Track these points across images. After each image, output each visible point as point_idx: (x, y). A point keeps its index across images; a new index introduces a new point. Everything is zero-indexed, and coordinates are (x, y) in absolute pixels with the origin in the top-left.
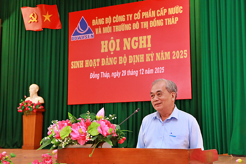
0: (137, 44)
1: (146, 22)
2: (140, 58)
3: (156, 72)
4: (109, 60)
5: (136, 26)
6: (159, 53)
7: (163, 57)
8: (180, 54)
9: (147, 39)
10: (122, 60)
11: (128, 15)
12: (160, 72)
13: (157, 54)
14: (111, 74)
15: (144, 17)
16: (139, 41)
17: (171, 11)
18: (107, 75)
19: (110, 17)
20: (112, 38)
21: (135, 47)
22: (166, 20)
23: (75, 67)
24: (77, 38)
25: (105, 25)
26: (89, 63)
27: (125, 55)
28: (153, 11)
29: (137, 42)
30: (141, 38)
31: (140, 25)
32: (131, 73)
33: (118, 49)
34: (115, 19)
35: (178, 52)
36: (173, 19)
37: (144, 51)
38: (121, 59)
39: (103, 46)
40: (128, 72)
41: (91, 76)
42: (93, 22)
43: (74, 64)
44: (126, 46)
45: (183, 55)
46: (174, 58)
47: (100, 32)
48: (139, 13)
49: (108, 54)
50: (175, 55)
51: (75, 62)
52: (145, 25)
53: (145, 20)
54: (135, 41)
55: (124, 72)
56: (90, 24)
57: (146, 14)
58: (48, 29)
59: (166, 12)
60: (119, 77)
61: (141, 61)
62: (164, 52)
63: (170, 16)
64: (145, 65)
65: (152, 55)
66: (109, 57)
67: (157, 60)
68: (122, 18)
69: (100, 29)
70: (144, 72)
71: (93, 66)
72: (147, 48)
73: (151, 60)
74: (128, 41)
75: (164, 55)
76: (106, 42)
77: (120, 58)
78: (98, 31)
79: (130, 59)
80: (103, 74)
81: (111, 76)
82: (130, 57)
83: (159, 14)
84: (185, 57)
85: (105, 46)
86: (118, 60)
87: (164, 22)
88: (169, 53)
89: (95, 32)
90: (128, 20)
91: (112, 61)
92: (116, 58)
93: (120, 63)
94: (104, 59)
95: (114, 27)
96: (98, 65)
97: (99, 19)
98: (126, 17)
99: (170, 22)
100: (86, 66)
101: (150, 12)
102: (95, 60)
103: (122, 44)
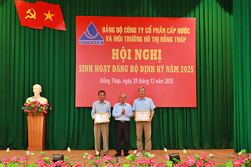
0: (148, 55)
1: (157, 37)
2: (151, 69)
3: (165, 83)
4: (120, 68)
5: (147, 39)
6: (169, 66)
7: (172, 70)
8: (188, 69)
9: (158, 53)
10: (134, 69)
11: (139, 28)
12: (170, 83)
13: (167, 66)
14: (122, 81)
15: (155, 32)
16: (150, 53)
17: (180, 31)
18: (118, 82)
19: (121, 28)
20: (123, 47)
21: (146, 59)
23: (83, 71)
24: (85, 42)
25: (117, 34)
26: (98, 68)
27: (136, 64)
28: (163, 28)
29: (148, 54)
30: (152, 51)
31: (151, 39)
32: (141, 81)
33: (129, 58)
34: (126, 30)
35: (185, 67)
36: (181, 38)
37: (155, 63)
38: (132, 68)
39: (114, 54)
40: (139, 80)
41: (101, 81)
42: (103, 29)
43: (82, 68)
44: (137, 56)
45: (190, 70)
46: (182, 72)
47: (111, 40)
48: (150, 28)
49: (119, 62)
50: (183, 70)
51: (83, 66)
52: (156, 39)
53: (156, 35)
54: (146, 53)
55: (136, 80)
56: (101, 31)
57: (156, 30)
58: (49, 28)
59: (175, 31)
60: (130, 84)
61: (152, 72)
62: (173, 65)
63: (180, 35)
64: (156, 75)
65: (162, 67)
66: (120, 65)
67: (167, 72)
68: (133, 30)
69: (111, 37)
70: (155, 82)
71: (104, 71)
72: (158, 60)
73: (161, 72)
74: (139, 52)
75: (173, 68)
76: (117, 50)
77: (131, 66)
78: (109, 39)
79: (141, 69)
80: (114, 79)
81: (122, 83)
82: (141, 66)
83: (169, 32)
84: (192, 72)
86: (129, 68)
87: (174, 39)
88: (178, 67)
89: (105, 40)
90: (139, 33)
91: (123, 69)
92: (127, 66)
93: (131, 71)
94: (115, 66)
95: (125, 37)
96: (109, 71)
97: (110, 28)
98: (137, 30)
99: (179, 40)
100: (96, 71)
101: (161, 29)
102: (105, 66)
103: (133, 54)
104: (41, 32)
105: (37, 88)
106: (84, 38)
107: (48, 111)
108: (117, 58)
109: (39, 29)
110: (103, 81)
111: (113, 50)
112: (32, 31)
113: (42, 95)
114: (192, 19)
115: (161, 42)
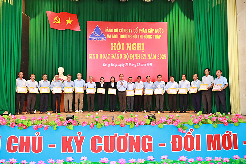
0: (135, 47)
2: (137, 56)
3: (147, 66)
4: (117, 56)
5: (135, 37)
6: (150, 55)
7: (152, 57)
8: (162, 56)
9: (142, 46)
10: (126, 56)
11: (129, 29)
12: (150, 66)
13: (148, 55)
14: (118, 65)
15: (140, 32)
16: (137, 46)
17: (157, 31)
18: (115, 65)
19: (117, 28)
20: (119, 42)
21: (134, 50)
22: (154, 35)
23: (92, 58)
24: (93, 39)
25: (114, 33)
26: (102, 56)
27: (127, 53)
28: (145, 29)
30: (138, 44)
31: (138, 36)
32: (131, 65)
33: (123, 49)
34: (121, 30)
35: (161, 55)
36: (158, 35)
37: (140, 52)
39: (112, 47)
40: (129, 64)
41: (104, 64)
42: (105, 30)
43: (91, 56)
44: (128, 48)
45: (164, 57)
46: (158, 58)
47: (110, 37)
48: (137, 29)
49: (116, 52)
50: (159, 57)
51: (92, 55)
52: (141, 37)
53: (140, 34)
54: (134, 46)
55: (127, 64)
56: (103, 31)
57: (141, 30)
58: (69, 29)
59: (154, 31)
60: (123, 67)
61: (138, 58)
62: (152, 54)
63: (157, 34)
64: (141, 61)
65: (145, 55)
66: (116, 54)
67: (148, 58)
68: (125, 31)
69: (110, 35)
70: (140, 65)
71: (106, 58)
72: (142, 51)
73: (144, 58)
74: (130, 45)
75: (153, 56)
76: (115, 44)
77: (124, 55)
78: (109, 36)
79: (131, 56)
80: (112, 64)
81: (118, 66)
82: (131, 55)
83: (150, 31)
84: (165, 58)
87: (153, 37)
88: (155, 55)
89: (107, 37)
90: (129, 32)
91: (119, 56)
92: (121, 55)
93: (124, 58)
94: (113, 55)
95: (120, 35)
96: (109, 58)
97: (109, 29)
98: (128, 30)
99: (156, 37)
100: (100, 58)
101: (144, 30)
102: (106, 55)
103: (125, 47)
104: (64, 32)
105: (61, 70)
106: (93, 36)
108: (115, 49)
109: (63, 31)
110: (105, 64)
111: (112, 44)
112: (58, 32)
113: (64, 74)
114: (165, 24)
115: (144, 38)
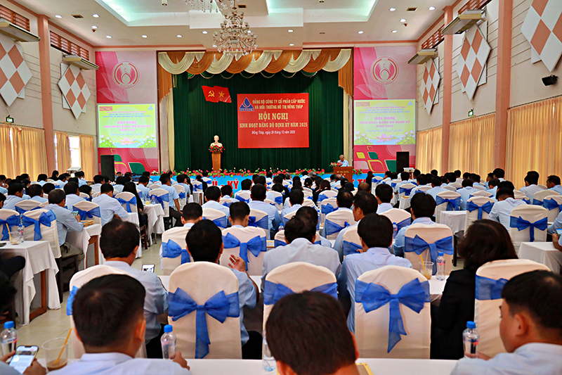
0: (280, 117)
2: (281, 125)
3: (290, 133)
5: (279, 107)
6: (292, 123)
7: (294, 125)
9: (286, 115)
10: (272, 125)
11: (275, 100)
12: (293, 133)
14: (265, 132)
17: (299, 101)
18: (263, 133)
19: (264, 100)
20: (265, 112)
21: (279, 119)
22: (296, 105)
24: (243, 110)
25: (261, 104)
26: (251, 125)
27: (273, 122)
28: (289, 100)
30: (282, 114)
31: (282, 107)
32: (277, 132)
33: (269, 119)
34: (267, 102)
35: (302, 123)
37: (284, 121)
40: (275, 132)
44: (274, 118)
45: (305, 125)
46: (300, 126)
48: (281, 100)
49: (263, 121)
52: (285, 107)
53: (285, 104)
54: (279, 115)
55: (273, 132)
56: (252, 102)
57: (285, 101)
59: (296, 101)
60: (269, 134)
61: (282, 127)
62: (295, 123)
63: (299, 104)
64: (285, 129)
65: (288, 124)
66: (263, 123)
67: (291, 126)
68: (271, 102)
70: (284, 132)
71: (254, 127)
72: (286, 120)
73: (288, 126)
74: (275, 115)
76: (262, 114)
77: (270, 124)
78: (257, 107)
79: (276, 125)
80: (260, 132)
83: (293, 102)
85: (260, 116)
87: (295, 107)
88: (298, 123)
89: (255, 108)
90: (275, 103)
91: (265, 125)
92: (268, 124)
93: (270, 127)
94: (260, 124)
95: (266, 106)
96: (257, 127)
97: (257, 101)
99: (298, 107)
100: (249, 127)
102: (255, 124)
103: (271, 116)
105: (216, 138)
106: (242, 107)
107: (223, 151)
108: (262, 119)
110: (253, 132)
111: (259, 114)
112: (212, 104)
113: (219, 141)
114: (306, 94)
115: (288, 108)
